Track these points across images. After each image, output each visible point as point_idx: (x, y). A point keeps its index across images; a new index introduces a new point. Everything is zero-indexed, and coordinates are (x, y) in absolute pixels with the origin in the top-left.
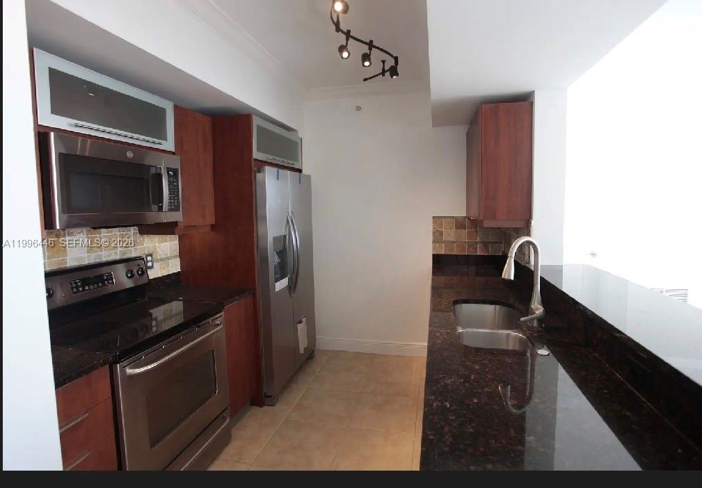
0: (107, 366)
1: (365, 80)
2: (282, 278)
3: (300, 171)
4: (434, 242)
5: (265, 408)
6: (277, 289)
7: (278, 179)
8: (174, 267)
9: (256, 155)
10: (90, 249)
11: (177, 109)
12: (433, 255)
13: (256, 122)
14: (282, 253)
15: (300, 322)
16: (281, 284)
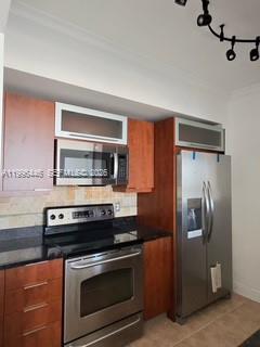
0: (62, 260)
2: (198, 228)
5: (176, 324)
6: (190, 237)
7: (194, 159)
8: (133, 212)
9: (177, 142)
10: (86, 197)
11: (130, 121)
13: (177, 121)
15: (214, 266)
16: (193, 234)
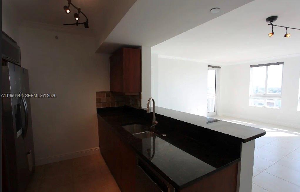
1: (64, 24)
2: (19, 129)
3: (20, 66)
4: (97, 102)
6: (18, 136)
7: (14, 70)
12: (97, 108)
14: (18, 115)
15: (29, 153)
16: (19, 133)
